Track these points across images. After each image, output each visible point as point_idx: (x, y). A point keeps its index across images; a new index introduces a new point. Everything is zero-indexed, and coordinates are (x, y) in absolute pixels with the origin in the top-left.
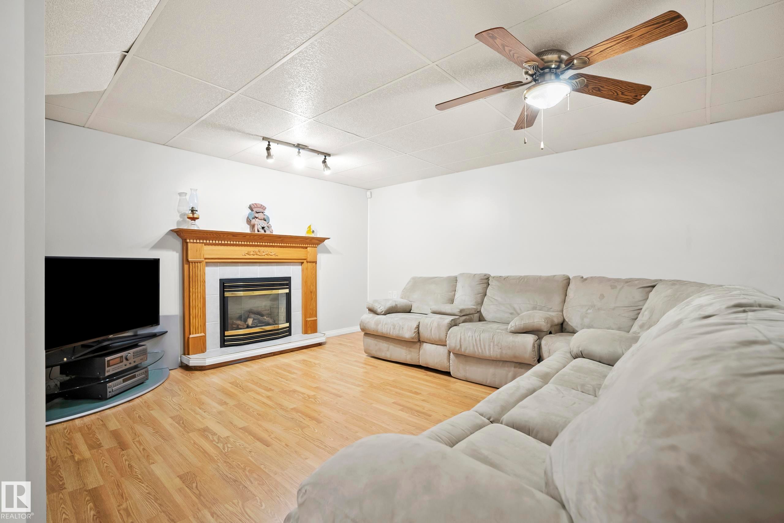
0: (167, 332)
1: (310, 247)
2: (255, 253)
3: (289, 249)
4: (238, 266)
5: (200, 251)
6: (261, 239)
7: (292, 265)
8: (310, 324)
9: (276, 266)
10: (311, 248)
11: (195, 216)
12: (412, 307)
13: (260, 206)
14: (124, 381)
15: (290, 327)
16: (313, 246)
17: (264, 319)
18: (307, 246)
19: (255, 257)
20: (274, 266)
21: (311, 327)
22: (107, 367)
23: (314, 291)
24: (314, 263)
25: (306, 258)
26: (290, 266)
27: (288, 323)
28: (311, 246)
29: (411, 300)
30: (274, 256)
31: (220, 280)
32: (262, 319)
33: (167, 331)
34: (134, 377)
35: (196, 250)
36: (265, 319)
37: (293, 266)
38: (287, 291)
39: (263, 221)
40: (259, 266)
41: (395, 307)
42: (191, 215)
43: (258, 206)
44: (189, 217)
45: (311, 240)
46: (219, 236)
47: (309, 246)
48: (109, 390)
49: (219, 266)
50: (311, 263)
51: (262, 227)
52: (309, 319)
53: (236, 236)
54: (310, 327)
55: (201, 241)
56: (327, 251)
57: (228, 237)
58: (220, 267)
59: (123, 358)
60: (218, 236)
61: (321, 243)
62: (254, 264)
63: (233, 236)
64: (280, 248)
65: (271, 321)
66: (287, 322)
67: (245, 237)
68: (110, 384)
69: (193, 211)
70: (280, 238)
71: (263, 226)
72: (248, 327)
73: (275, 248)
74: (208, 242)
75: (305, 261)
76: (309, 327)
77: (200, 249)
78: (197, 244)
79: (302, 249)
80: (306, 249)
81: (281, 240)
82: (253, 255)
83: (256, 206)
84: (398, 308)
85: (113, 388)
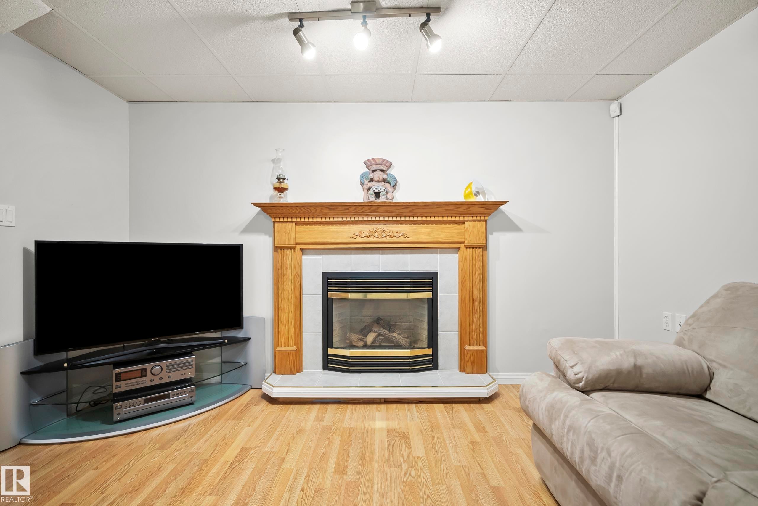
0: (250, 339)
1: (470, 220)
2: (370, 234)
3: (430, 225)
4: (350, 254)
5: (290, 233)
6: (374, 211)
7: (440, 253)
8: (470, 357)
9: (411, 254)
10: (472, 223)
11: (283, 186)
12: (711, 379)
13: (380, 162)
14: (146, 401)
15: (435, 355)
16: (474, 218)
17: (392, 336)
18: (462, 218)
19: (371, 240)
20: (408, 254)
21: (472, 362)
22: (116, 381)
23: (480, 298)
24: (480, 248)
25: (463, 240)
26: (436, 253)
27: (431, 349)
28: (470, 218)
29: (712, 358)
30: (402, 237)
31: (324, 273)
32: (389, 337)
33: (250, 337)
34: (168, 396)
35: (285, 232)
36: (394, 337)
37: (441, 255)
38: (429, 295)
39: (383, 183)
40: (382, 254)
41: (629, 372)
42: (278, 185)
43: (378, 162)
44: (275, 187)
45: (469, 208)
46: (310, 211)
47: (466, 218)
48: (115, 412)
49: (322, 255)
50: (473, 248)
51: (375, 193)
52: (467, 347)
53: (334, 209)
54: (470, 361)
55: (290, 220)
56: (513, 227)
57: (323, 210)
58: (324, 256)
59: (146, 371)
60: (308, 211)
61: (493, 212)
62: (374, 251)
63: (330, 209)
64: (413, 225)
65: (403, 341)
66: (429, 347)
67: (348, 209)
68: (119, 404)
69: (280, 179)
70: (407, 208)
71: (376, 191)
72: (365, 346)
73: (404, 226)
74: (298, 220)
75: (462, 246)
76: (468, 362)
77: (289, 231)
78: (285, 224)
79: (456, 225)
80: (463, 225)
81: (410, 211)
82: (368, 237)
83: (373, 162)
84: (644, 376)
85: (124, 410)
